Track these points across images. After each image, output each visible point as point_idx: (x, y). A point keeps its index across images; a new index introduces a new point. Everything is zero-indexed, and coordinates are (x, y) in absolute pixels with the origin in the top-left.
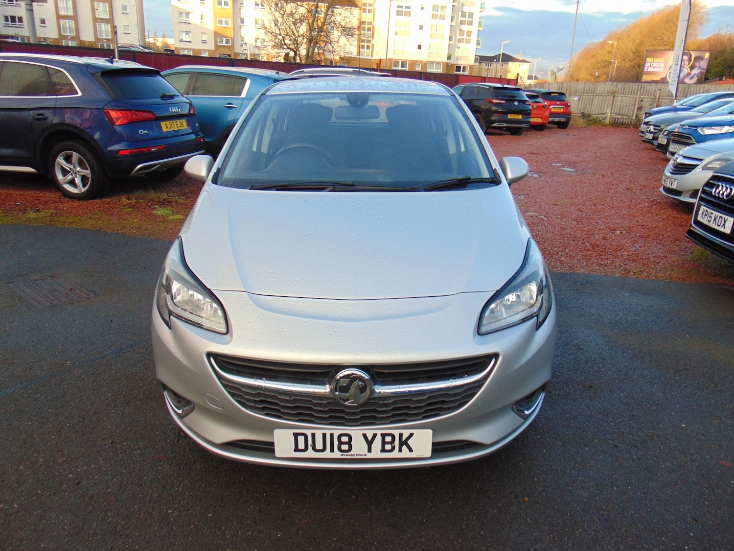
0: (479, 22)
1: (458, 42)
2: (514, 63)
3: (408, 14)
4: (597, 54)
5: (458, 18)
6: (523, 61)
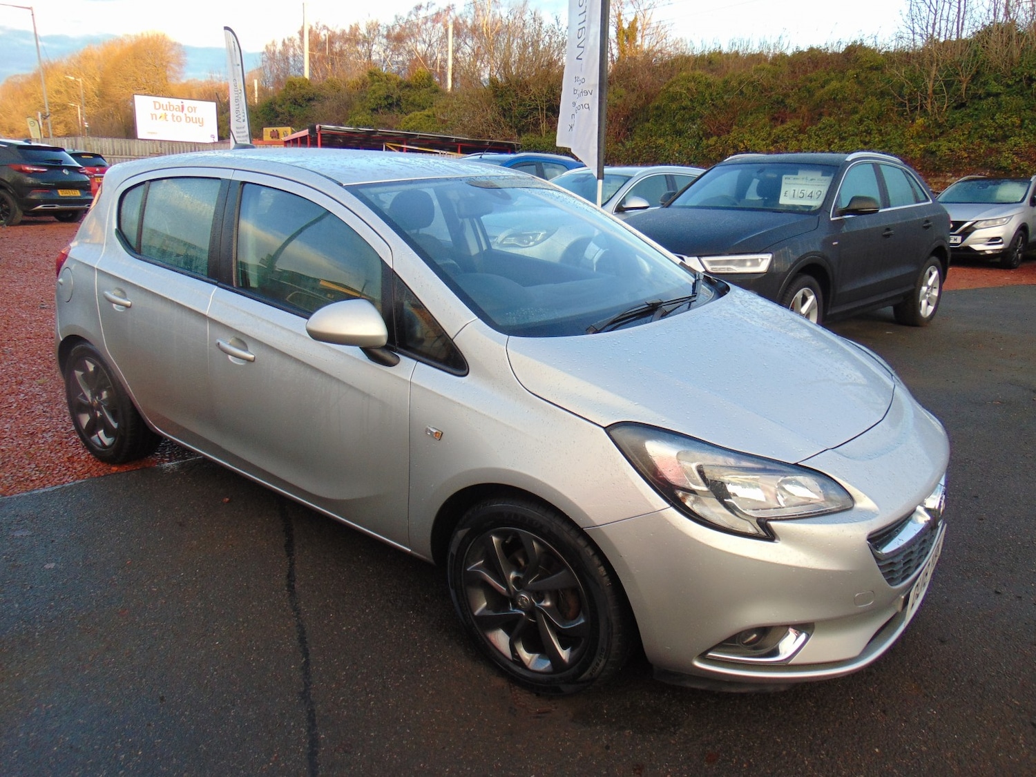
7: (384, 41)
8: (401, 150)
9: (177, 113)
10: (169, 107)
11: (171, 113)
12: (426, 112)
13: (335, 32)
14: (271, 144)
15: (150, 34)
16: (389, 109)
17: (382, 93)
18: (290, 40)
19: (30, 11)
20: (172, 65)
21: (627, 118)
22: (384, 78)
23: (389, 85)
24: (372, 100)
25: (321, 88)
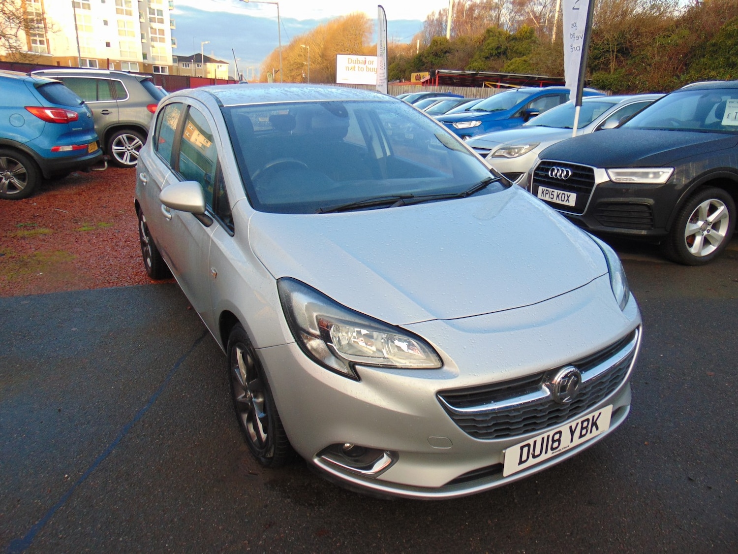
0: (171, 21)
1: (152, 41)
2: (212, 64)
3: (87, 6)
4: (288, 56)
5: (146, 15)
6: (221, 62)
7: (511, 6)
8: (495, 86)
9: (361, 66)
10: (357, 62)
11: (358, 65)
12: (524, 58)
13: (476, 2)
14: (415, 84)
15: (355, 14)
16: (498, 57)
17: (494, 45)
18: (444, 10)
19: (277, 5)
20: (366, 34)
21: (686, 55)
22: (497, 34)
23: (500, 39)
24: (486, 51)
25: (454, 43)
